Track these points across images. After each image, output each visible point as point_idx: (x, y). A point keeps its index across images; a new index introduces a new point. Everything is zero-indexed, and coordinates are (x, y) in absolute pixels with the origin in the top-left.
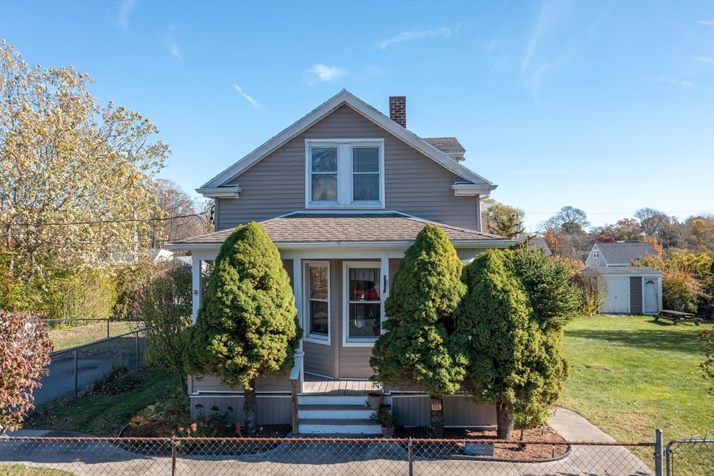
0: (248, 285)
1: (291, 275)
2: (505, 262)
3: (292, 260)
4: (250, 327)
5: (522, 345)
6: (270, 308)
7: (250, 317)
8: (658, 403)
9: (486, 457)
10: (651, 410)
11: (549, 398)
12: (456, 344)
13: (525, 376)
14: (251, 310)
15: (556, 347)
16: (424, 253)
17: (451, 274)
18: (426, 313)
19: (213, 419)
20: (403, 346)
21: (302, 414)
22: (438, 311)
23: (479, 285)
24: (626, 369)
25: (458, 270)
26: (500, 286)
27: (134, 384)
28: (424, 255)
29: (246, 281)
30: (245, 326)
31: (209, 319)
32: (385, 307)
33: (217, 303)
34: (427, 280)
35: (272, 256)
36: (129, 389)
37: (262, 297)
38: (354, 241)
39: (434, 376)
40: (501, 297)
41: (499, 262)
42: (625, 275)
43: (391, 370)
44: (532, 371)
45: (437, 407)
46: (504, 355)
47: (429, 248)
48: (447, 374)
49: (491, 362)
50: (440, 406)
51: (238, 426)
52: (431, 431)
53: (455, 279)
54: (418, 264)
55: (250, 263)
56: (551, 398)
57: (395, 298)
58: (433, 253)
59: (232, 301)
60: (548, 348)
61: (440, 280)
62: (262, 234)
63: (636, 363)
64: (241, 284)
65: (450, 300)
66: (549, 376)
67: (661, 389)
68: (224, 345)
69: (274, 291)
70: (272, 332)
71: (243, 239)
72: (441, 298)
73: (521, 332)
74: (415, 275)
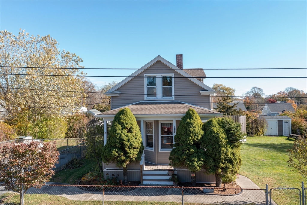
0: (125, 131)
1: (140, 127)
2: (218, 122)
3: (140, 121)
4: (126, 146)
5: (224, 153)
6: (133, 139)
7: (126, 143)
8: (280, 174)
9: (211, 193)
10: (276, 177)
11: (234, 172)
12: (200, 152)
13: (225, 164)
14: (126, 140)
15: (237, 154)
16: (188, 119)
17: (198, 127)
18: (189, 142)
19: (112, 179)
20: (181, 153)
21: (144, 177)
22: (193, 141)
23: (208, 131)
24: (270, 160)
25: (201, 126)
26: (216, 132)
27: (80, 165)
28: (188, 120)
29: (124, 130)
30: (124, 146)
31: (111, 143)
32: (174, 138)
33: (114, 138)
34: (189, 129)
35: (133, 120)
36: (79, 167)
37: (130, 135)
38: (163, 114)
39: (192, 164)
40: (216, 136)
41: (216, 123)
42: (276, 119)
43: (177, 162)
44: (227, 163)
45: (193, 175)
46: (217, 157)
47: (190, 117)
48: (196, 164)
49: (213, 159)
50: (194, 175)
51: (121, 181)
52: (191, 184)
53: (200, 129)
54: (186, 123)
55: (125, 123)
56: (235, 173)
57: (178, 135)
58: (192, 119)
59: (119, 137)
60: (234, 154)
61: (194, 129)
62: (129, 112)
63: (275, 158)
64: (122, 131)
65: (198, 137)
66: (234, 164)
67: (283, 168)
68: (117, 153)
69: (134, 133)
70: (134, 148)
71: (123, 114)
72: (194, 136)
73: (223, 148)
74: (185, 127)
